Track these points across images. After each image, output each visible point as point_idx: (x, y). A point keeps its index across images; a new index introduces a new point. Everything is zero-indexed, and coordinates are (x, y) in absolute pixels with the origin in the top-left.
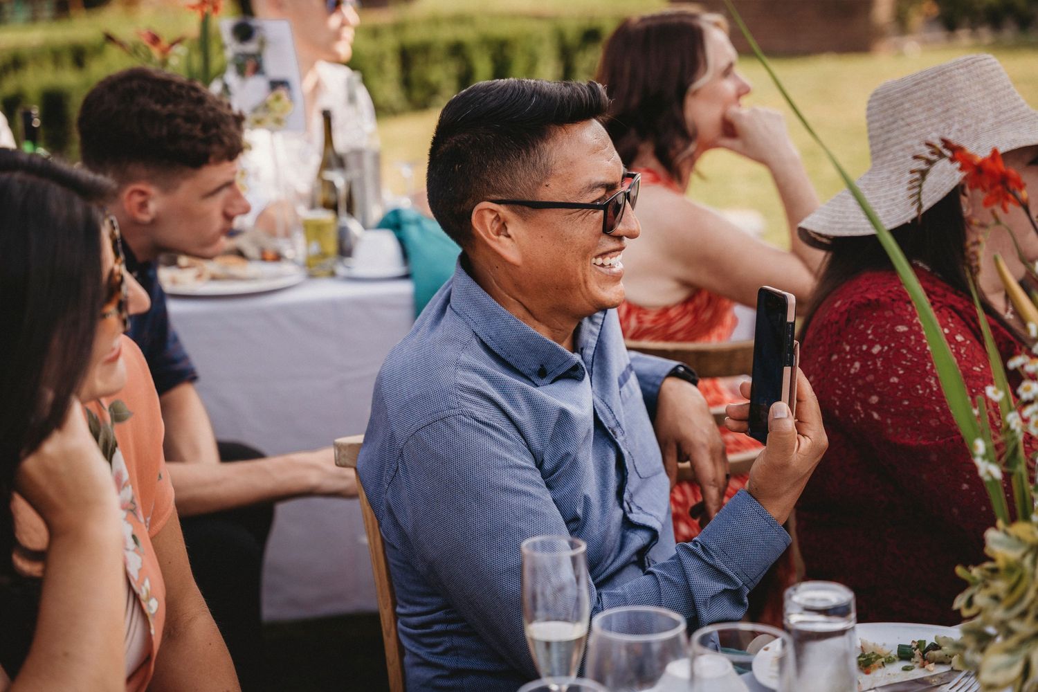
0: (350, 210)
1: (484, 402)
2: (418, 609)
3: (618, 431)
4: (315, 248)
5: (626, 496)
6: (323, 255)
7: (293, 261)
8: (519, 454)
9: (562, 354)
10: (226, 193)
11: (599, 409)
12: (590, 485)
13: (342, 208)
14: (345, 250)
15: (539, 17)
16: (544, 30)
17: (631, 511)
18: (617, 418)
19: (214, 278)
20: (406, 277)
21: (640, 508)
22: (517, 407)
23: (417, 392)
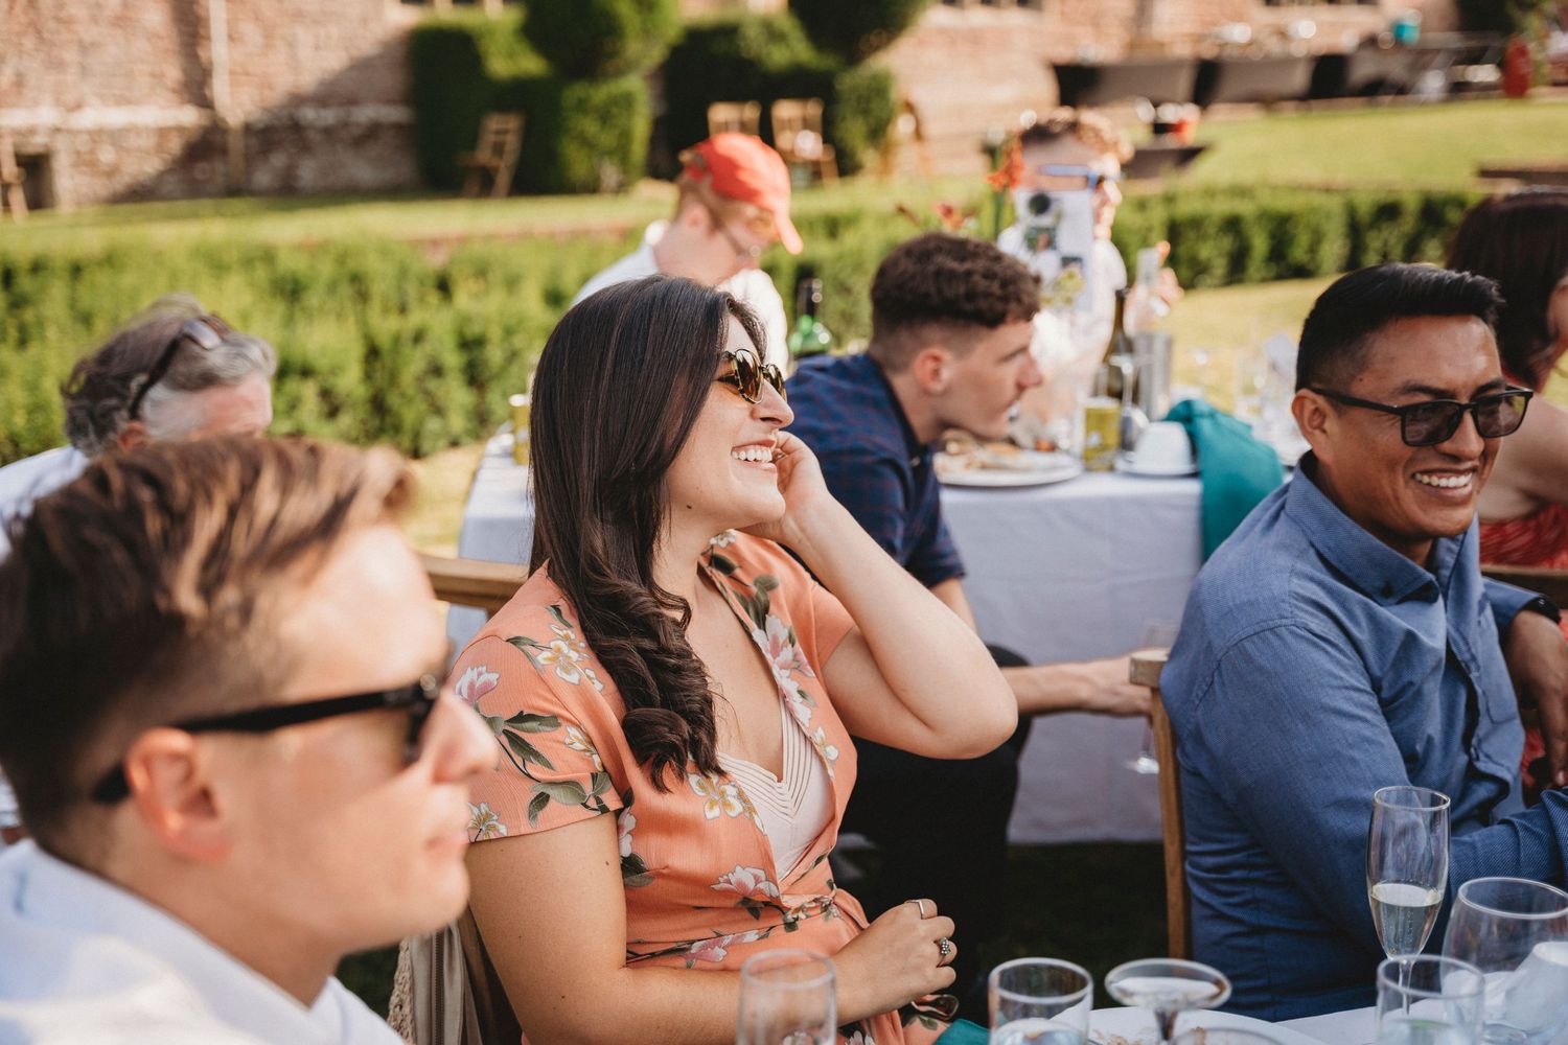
0: (1135, 400)
1: (1321, 615)
2: (1215, 847)
3: (1473, 667)
4: (1095, 439)
5: (1474, 741)
6: (1103, 448)
7: (1067, 452)
8: (1357, 675)
9: (1413, 570)
10: (1019, 361)
11: (1453, 639)
12: (1433, 726)
13: (1128, 396)
14: (1126, 444)
15: (1328, 190)
16: (1335, 204)
17: (1478, 759)
18: (1473, 650)
19: (984, 467)
20: (1194, 475)
21: (1488, 756)
22: (1357, 623)
23: (1245, 598)
